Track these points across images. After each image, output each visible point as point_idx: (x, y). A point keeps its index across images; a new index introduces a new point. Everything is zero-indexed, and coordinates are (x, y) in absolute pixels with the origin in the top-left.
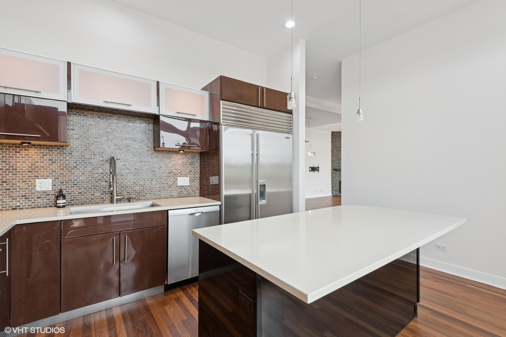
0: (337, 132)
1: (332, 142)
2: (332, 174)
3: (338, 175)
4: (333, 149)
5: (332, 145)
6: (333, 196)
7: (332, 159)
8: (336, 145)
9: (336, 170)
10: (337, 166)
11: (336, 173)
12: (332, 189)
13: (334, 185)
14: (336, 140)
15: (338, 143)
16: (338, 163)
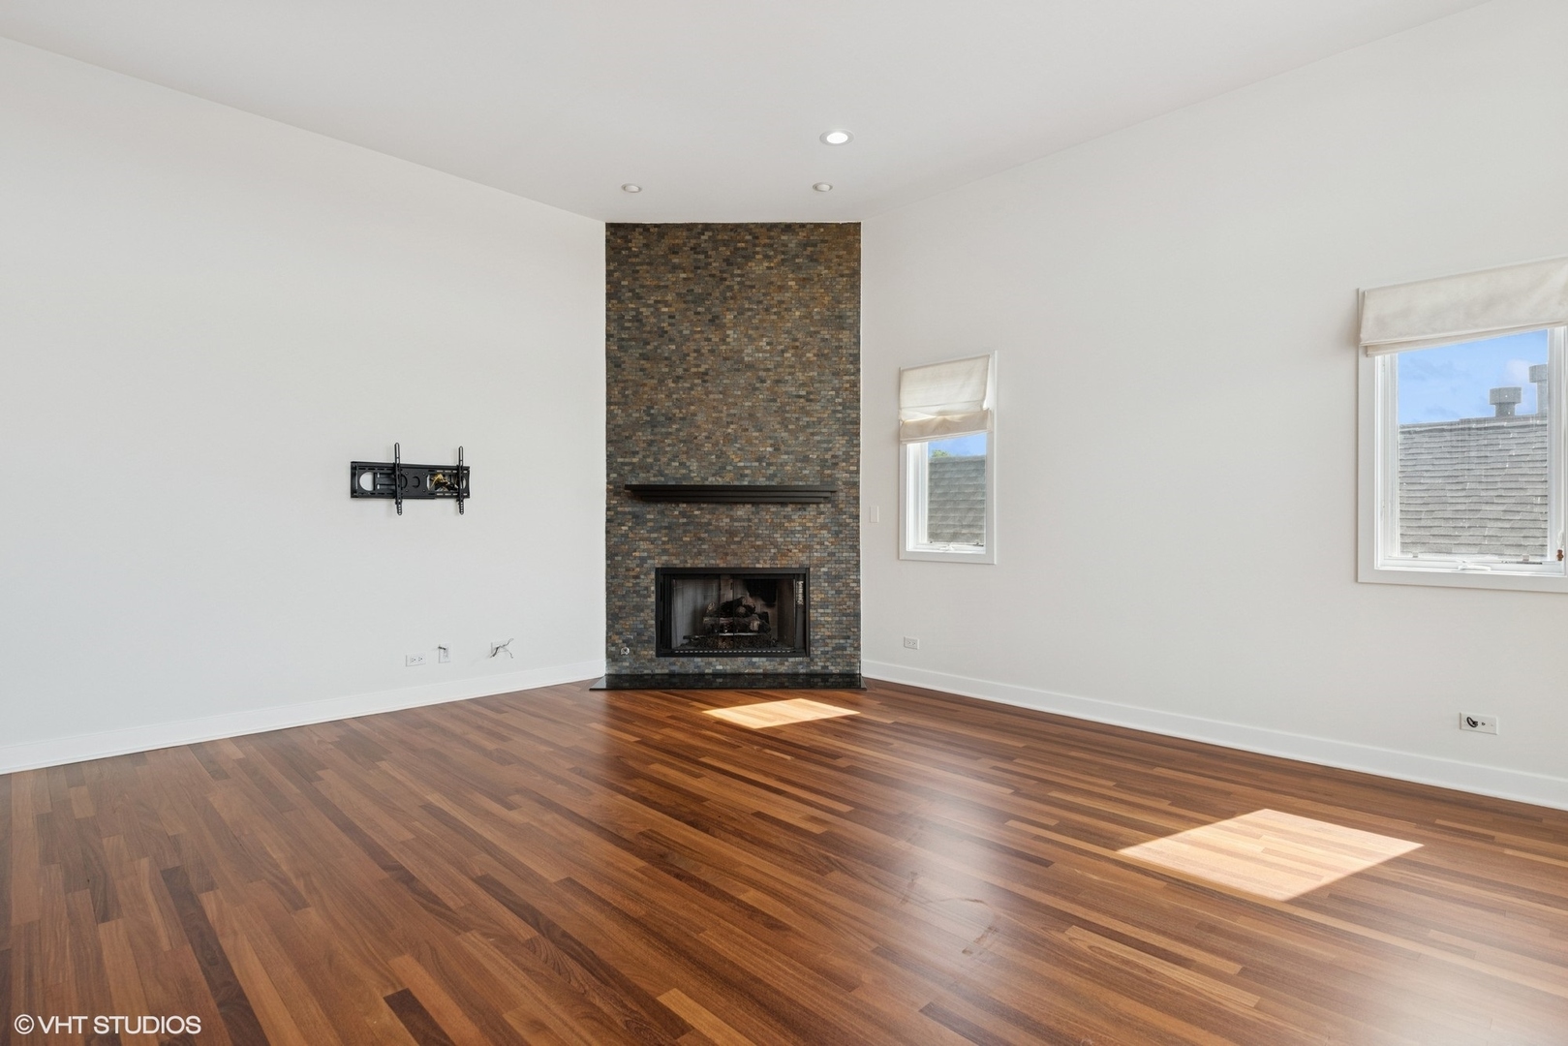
1: (613, 294)
2: (608, 521)
3: (653, 530)
4: (621, 348)
5: (614, 318)
6: (616, 683)
7: (609, 417)
8: (638, 319)
9: (637, 493)
10: (644, 467)
11: (635, 516)
12: (610, 628)
13: (624, 597)
14: (642, 286)
15: (649, 306)
16: (651, 443)
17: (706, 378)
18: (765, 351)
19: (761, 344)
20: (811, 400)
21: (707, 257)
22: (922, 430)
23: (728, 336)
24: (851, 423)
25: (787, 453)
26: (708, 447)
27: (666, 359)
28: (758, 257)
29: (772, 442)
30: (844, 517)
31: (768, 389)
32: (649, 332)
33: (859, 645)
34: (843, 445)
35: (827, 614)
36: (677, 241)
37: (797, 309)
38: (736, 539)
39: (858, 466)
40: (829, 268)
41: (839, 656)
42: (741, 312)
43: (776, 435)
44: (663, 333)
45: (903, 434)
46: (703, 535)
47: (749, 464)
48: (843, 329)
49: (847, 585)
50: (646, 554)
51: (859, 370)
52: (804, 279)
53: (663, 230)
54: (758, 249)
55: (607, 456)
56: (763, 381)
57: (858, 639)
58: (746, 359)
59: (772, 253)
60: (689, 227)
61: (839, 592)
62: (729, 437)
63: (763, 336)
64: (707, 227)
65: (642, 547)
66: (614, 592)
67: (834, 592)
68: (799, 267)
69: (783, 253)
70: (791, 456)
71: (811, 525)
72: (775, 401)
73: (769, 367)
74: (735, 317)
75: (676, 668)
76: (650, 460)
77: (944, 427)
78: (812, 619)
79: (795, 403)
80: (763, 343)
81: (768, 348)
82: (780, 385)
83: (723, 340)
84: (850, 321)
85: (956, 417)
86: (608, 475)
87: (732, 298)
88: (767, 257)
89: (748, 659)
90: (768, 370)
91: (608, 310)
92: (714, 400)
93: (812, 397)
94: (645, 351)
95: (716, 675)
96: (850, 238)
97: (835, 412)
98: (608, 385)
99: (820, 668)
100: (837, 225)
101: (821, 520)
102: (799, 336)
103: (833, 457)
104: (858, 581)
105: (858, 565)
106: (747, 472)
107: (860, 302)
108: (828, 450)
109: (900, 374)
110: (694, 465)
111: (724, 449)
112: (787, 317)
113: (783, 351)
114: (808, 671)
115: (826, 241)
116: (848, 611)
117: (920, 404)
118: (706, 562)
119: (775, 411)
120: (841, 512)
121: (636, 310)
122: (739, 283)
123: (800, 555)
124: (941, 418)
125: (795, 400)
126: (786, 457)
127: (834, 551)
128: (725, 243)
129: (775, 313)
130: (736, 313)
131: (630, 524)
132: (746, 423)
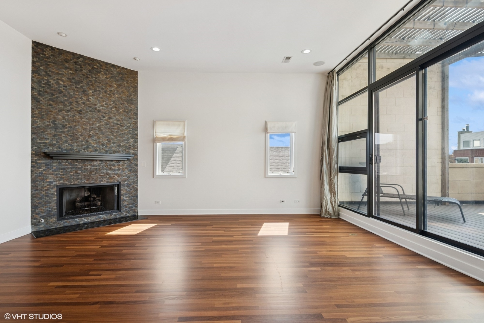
0: (53, 49)
1: (35, 71)
2: (32, 167)
3: (55, 170)
4: (39, 94)
5: (35, 81)
6: (37, 235)
7: (33, 123)
8: (48, 84)
9: (47, 156)
10: (51, 145)
11: (47, 165)
12: (32, 212)
13: (41, 199)
14: (50, 71)
15: (55, 80)
16: (55, 135)
17: (81, 113)
18: (105, 107)
19: (103, 104)
20: (122, 126)
21: (81, 67)
22: (163, 139)
23: (90, 99)
24: (135, 135)
25: (113, 143)
26: (81, 138)
27: (62, 102)
28: (102, 73)
29: (107, 139)
30: (133, 165)
31: (106, 120)
32: (54, 91)
33: (137, 206)
34: (132, 142)
35: (127, 197)
36: (68, 58)
37: (117, 94)
38: (93, 173)
39: (137, 149)
40: (127, 83)
41: (131, 210)
42: (95, 91)
43: (109, 136)
44: (61, 92)
45: (155, 140)
46: (79, 172)
47: (98, 146)
48: (133, 104)
49: (133, 187)
50: (52, 180)
51: (137, 118)
52: (119, 85)
53: (61, 52)
54: (102, 70)
55: (32, 139)
56: (104, 117)
57: (137, 204)
58: (97, 108)
59: (107, 73)
60: (74, 54)
61: (131, 189)
62: (91, 136)
63: (104, 101)
64: (81, 56)
65: (50, 177)
66: (35, 197)
67: (129, 190)
68: (117, 80)
69: (112, 74)
70: (114, 144)
71: (122, 167)
72: (109, 124)
73: (106, 112)
74: (93, 92)
75: (67, 224)
76: (54, 142)
77: (171, 139)
78: (122, 199)
79: (116, 126)
80: (104, 104)
81: (106, 106)
82: (110, 119)
83: (88, 100)
84: (134, 102)
85: (175, 137)
86: (32, 147)
87: (91, 85)
88: (105, 74)
89: (98, 216)
90: (106, 113)
91: (32, 77)
92: (84, 121)
93: (122, 125)
94: (52, 98)
95: (84, 224)
96: (134, 75)
97: (130, 131)
98: (32, 109)
99: (124, 215)
100: (130, 70)
101: (125, 166)
102: (117, 104)
103: (129, 145)
104: (137, 185)
105: (137, 180)
106: (98, 149)
107: (137, 97)
108: (127, 143)
109: (154, 122)
110: (75, 145)
111: (89, 140)
112: (113, 96)
113: (111, 108)
114: (120, 217)
115: (127, 74)
116: (134, 195)
117: (162, 131)
118: (81, 182)
119: (109, 128)
120: (131, 163)
121: (48, 80)
122: (94, 80)
123: (118, 178)
124: (169, 136)
125: (116, 125)
126: (113, 144)
127: (129, 176)
128: (89, 64)
129: (108, 94)
130: (93, 91)
131: (44, 168)
132: (97, 131)
